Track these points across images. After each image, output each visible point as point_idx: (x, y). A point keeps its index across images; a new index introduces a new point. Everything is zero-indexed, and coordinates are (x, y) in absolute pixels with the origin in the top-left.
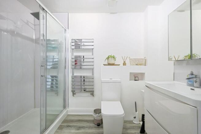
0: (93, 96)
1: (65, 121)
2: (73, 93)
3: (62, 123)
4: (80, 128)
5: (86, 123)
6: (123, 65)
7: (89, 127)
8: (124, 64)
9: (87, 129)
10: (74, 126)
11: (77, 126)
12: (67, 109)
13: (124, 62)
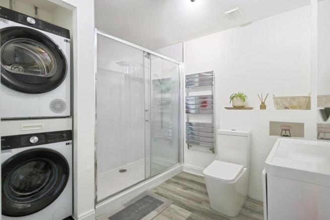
0: (214, 152)
1: (176, 177)
2: (188, 145)
3: (172, 178)
4: (188, 188)
5: (198, 186)
6: (261, 109)
7: (199, 191)
8: (263, 107)
9: (195, 192)
10: (182, 185)
11: (185, 185)
12: (183, 164)
13: (263, 103)
